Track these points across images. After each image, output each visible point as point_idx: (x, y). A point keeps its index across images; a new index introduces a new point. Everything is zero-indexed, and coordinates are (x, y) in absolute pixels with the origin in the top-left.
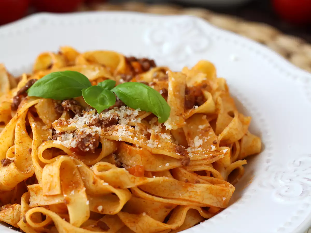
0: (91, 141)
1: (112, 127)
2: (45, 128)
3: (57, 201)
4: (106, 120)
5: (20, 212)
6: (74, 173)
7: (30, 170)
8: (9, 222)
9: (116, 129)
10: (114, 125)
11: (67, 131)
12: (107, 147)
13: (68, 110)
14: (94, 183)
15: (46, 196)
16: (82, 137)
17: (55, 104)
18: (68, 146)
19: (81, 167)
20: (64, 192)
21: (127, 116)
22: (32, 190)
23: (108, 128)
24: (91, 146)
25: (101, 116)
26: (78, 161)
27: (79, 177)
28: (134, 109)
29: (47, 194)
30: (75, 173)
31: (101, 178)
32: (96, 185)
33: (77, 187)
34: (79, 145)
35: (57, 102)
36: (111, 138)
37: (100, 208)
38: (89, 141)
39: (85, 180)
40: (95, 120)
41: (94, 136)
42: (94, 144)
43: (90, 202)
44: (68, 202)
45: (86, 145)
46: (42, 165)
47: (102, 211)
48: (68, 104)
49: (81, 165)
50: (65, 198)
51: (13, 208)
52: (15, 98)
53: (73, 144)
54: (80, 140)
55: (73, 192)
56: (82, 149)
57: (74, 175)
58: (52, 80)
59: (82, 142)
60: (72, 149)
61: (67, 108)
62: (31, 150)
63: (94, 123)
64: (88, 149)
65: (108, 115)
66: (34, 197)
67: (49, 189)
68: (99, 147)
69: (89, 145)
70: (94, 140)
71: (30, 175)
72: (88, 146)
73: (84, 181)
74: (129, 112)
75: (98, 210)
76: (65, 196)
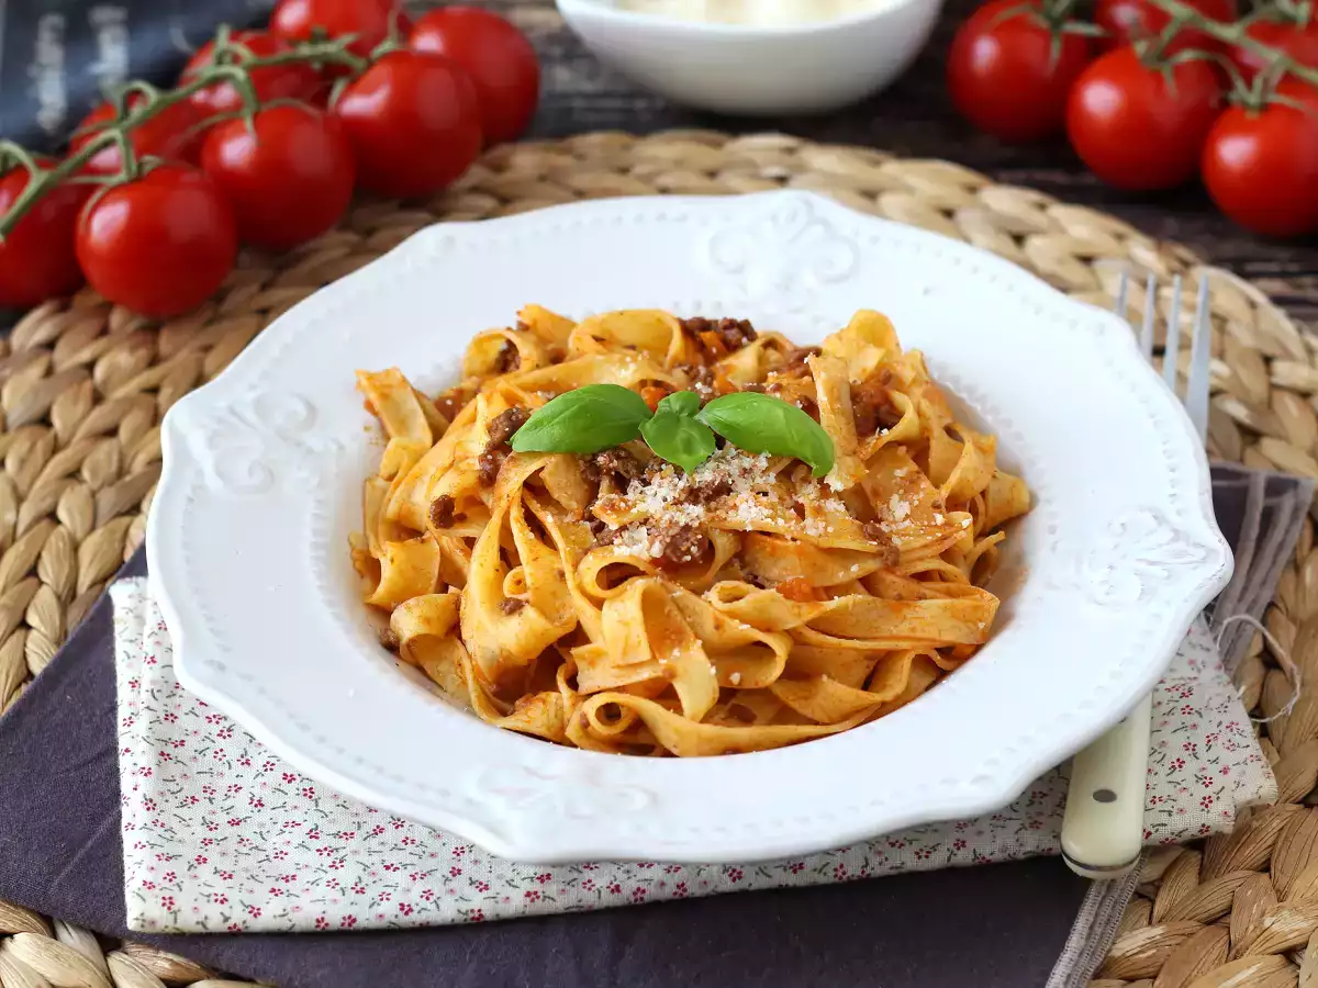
0: (692, 539)
1: (723, 501)
2: (569, 519)
3: (645, 674)
4: (707, 486)
5: (562, 708)
6: (666, 611)
7: (566, 616)
8: (542, 731)
9: (731, 503)
10: (725, 496)
11: (631, 523)
12: (724, 545)
13: (613, 473)
14: (718, 627)
15: (619, 667)
16: (672, 532)
17: (581, 462)
18: (645, 556)
19: (681, 598)
20: (657, 655)
21: (745, 472)
22: (583, 658)
23: (713, 504)
24: (694, 549)
25: (693, 479)
26: (670, 585)
27: (679, 618)
28: (756, 454)
29: (621, 663)
30: (670, 611)
31: (732, 615)
32: (721, 631)
33: (680, 642)
34: (668, 551)
35: (582, 458)
36: (728, 525)
37: (735, 678)
38: (687, 540)
39: (693, 623)
40: (683, 490)
41: (697, 528)
42: (700, 544)
43: (717, 669)
44: (672, 674)
45: (683, 549)
46: (598, 604)
47: (740, 684)
48: (611, 461)
49: (680, 592)
50: (662, 668)
51: (544, 702)
52: (483, 458)
53: (657, 551)
54: (668, 540)
55: (676, 652)
56: (675, 559)
57: (668, 615)
58: (567, 413)
59: (673, 545)
60: (655, 562)
61: (610, 470)
62: (562, 575)
63: (683, 497)
64: (688, 558)
65: (707, 476)
66: (586, 672)
67: (625, 653)
68: (709, 550)
69: (689, 549)
70: (700, 536)
71: (571, 628)
72: (688, 552)
73: (692, 625)
74: (747, 462)
75: (731, 683)
76: (663, 662)
